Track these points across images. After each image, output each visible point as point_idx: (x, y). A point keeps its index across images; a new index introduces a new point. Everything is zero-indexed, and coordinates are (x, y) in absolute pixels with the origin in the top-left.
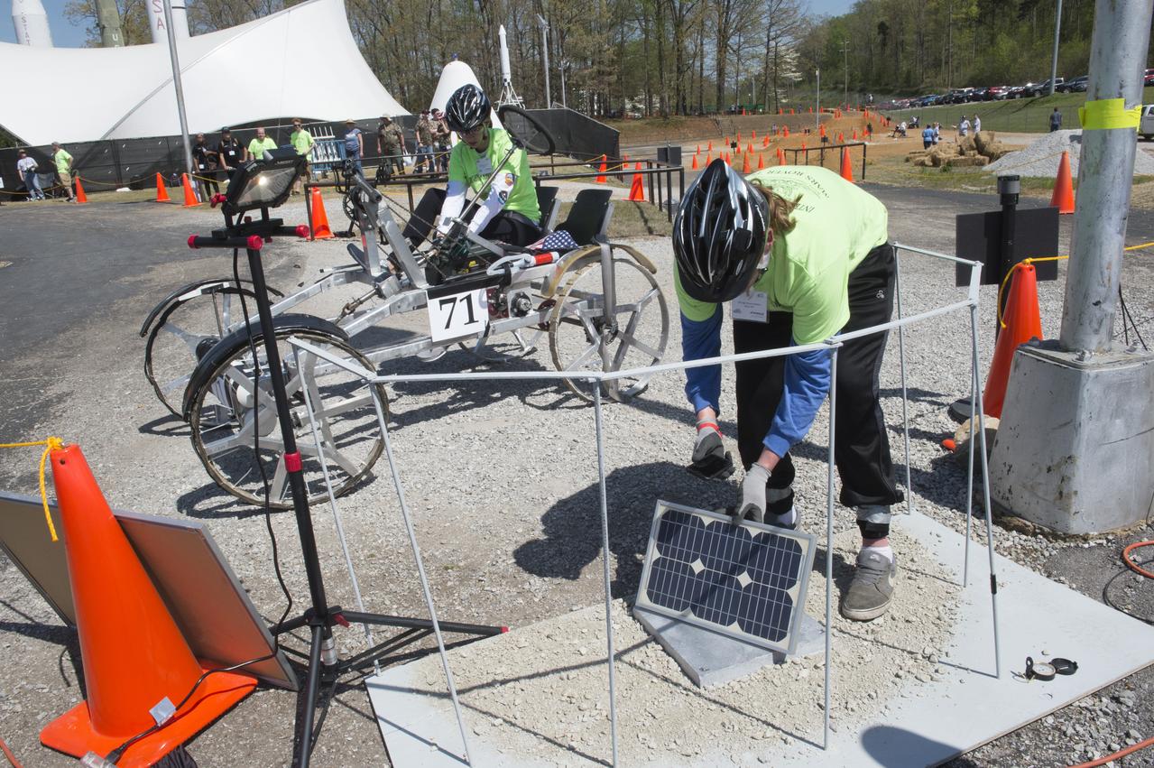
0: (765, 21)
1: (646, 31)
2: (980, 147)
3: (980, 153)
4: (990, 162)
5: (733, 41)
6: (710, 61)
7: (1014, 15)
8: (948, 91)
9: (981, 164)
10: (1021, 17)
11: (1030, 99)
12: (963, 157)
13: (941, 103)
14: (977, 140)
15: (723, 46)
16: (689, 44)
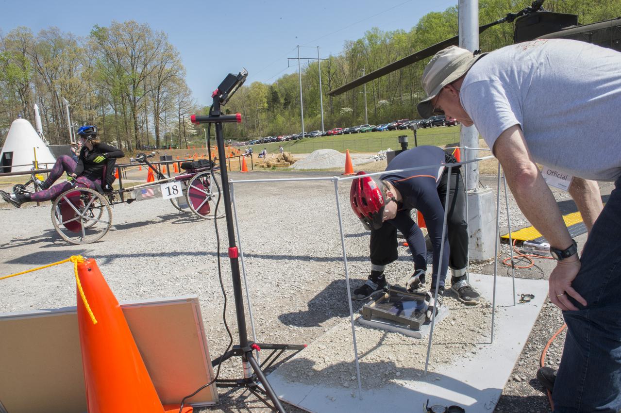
0: (177, 107)
1: (116, 110)
2: (286, 159)
3: (286, 161)
4: (290, 164)
5: (162, 115)
6: (151, 124)
7: (282, 107)
8: (260, 139)
9: (287, 166)
10: (285, 108)
11: (295, 140)
12: (279, 163)
13: (259, 143)
14: (284, 156)
15: (157, 116)
16: (140, 117)
